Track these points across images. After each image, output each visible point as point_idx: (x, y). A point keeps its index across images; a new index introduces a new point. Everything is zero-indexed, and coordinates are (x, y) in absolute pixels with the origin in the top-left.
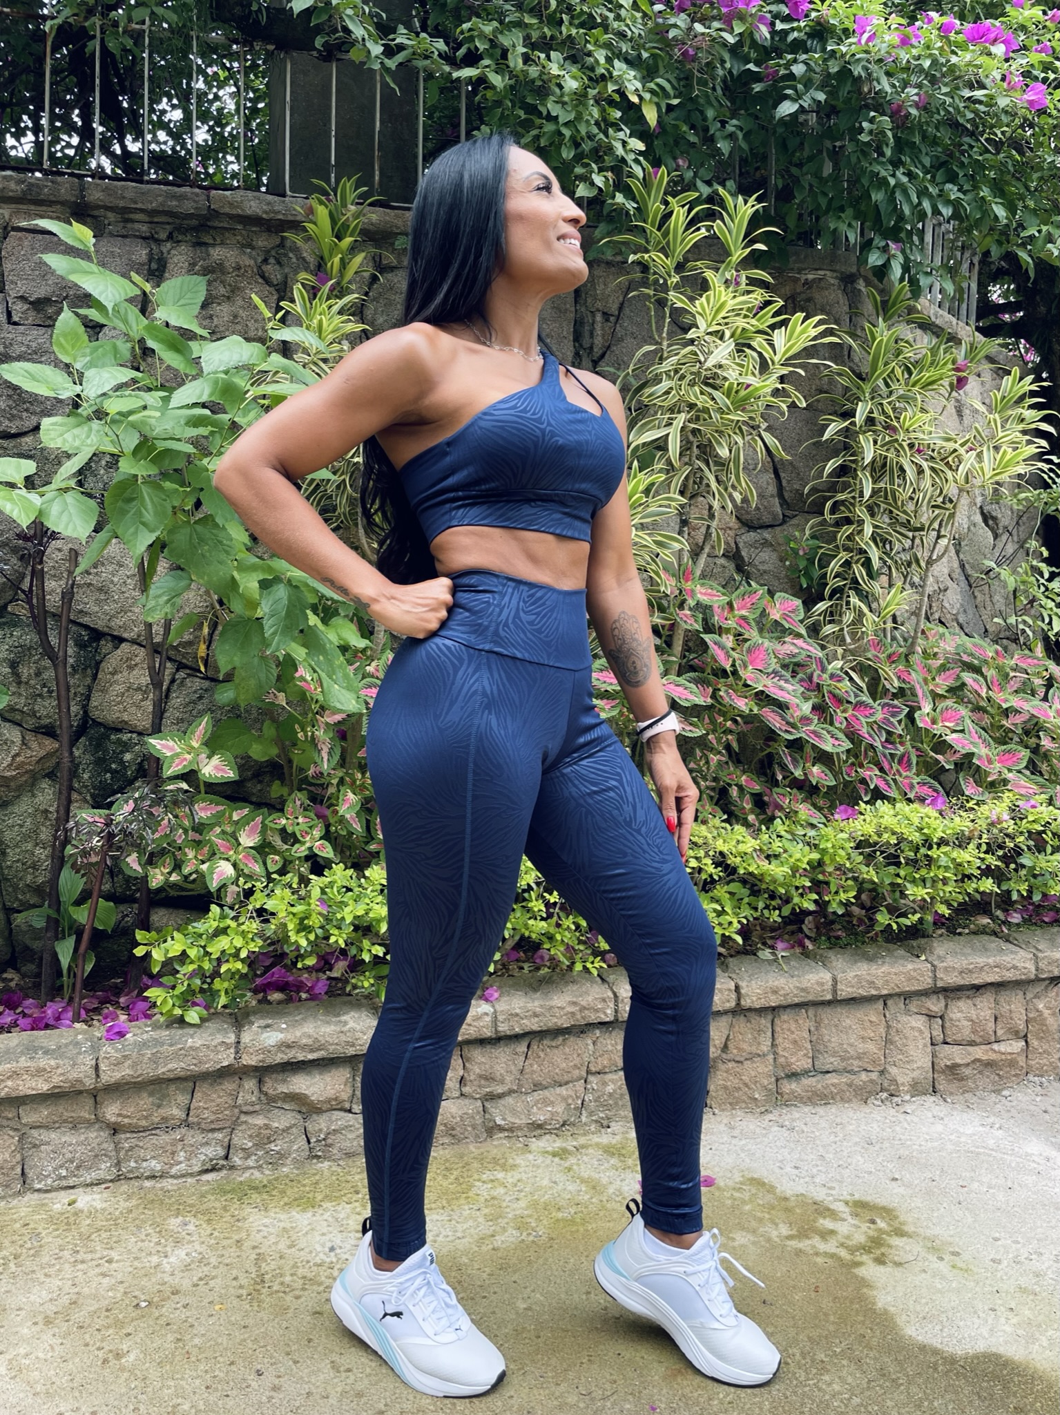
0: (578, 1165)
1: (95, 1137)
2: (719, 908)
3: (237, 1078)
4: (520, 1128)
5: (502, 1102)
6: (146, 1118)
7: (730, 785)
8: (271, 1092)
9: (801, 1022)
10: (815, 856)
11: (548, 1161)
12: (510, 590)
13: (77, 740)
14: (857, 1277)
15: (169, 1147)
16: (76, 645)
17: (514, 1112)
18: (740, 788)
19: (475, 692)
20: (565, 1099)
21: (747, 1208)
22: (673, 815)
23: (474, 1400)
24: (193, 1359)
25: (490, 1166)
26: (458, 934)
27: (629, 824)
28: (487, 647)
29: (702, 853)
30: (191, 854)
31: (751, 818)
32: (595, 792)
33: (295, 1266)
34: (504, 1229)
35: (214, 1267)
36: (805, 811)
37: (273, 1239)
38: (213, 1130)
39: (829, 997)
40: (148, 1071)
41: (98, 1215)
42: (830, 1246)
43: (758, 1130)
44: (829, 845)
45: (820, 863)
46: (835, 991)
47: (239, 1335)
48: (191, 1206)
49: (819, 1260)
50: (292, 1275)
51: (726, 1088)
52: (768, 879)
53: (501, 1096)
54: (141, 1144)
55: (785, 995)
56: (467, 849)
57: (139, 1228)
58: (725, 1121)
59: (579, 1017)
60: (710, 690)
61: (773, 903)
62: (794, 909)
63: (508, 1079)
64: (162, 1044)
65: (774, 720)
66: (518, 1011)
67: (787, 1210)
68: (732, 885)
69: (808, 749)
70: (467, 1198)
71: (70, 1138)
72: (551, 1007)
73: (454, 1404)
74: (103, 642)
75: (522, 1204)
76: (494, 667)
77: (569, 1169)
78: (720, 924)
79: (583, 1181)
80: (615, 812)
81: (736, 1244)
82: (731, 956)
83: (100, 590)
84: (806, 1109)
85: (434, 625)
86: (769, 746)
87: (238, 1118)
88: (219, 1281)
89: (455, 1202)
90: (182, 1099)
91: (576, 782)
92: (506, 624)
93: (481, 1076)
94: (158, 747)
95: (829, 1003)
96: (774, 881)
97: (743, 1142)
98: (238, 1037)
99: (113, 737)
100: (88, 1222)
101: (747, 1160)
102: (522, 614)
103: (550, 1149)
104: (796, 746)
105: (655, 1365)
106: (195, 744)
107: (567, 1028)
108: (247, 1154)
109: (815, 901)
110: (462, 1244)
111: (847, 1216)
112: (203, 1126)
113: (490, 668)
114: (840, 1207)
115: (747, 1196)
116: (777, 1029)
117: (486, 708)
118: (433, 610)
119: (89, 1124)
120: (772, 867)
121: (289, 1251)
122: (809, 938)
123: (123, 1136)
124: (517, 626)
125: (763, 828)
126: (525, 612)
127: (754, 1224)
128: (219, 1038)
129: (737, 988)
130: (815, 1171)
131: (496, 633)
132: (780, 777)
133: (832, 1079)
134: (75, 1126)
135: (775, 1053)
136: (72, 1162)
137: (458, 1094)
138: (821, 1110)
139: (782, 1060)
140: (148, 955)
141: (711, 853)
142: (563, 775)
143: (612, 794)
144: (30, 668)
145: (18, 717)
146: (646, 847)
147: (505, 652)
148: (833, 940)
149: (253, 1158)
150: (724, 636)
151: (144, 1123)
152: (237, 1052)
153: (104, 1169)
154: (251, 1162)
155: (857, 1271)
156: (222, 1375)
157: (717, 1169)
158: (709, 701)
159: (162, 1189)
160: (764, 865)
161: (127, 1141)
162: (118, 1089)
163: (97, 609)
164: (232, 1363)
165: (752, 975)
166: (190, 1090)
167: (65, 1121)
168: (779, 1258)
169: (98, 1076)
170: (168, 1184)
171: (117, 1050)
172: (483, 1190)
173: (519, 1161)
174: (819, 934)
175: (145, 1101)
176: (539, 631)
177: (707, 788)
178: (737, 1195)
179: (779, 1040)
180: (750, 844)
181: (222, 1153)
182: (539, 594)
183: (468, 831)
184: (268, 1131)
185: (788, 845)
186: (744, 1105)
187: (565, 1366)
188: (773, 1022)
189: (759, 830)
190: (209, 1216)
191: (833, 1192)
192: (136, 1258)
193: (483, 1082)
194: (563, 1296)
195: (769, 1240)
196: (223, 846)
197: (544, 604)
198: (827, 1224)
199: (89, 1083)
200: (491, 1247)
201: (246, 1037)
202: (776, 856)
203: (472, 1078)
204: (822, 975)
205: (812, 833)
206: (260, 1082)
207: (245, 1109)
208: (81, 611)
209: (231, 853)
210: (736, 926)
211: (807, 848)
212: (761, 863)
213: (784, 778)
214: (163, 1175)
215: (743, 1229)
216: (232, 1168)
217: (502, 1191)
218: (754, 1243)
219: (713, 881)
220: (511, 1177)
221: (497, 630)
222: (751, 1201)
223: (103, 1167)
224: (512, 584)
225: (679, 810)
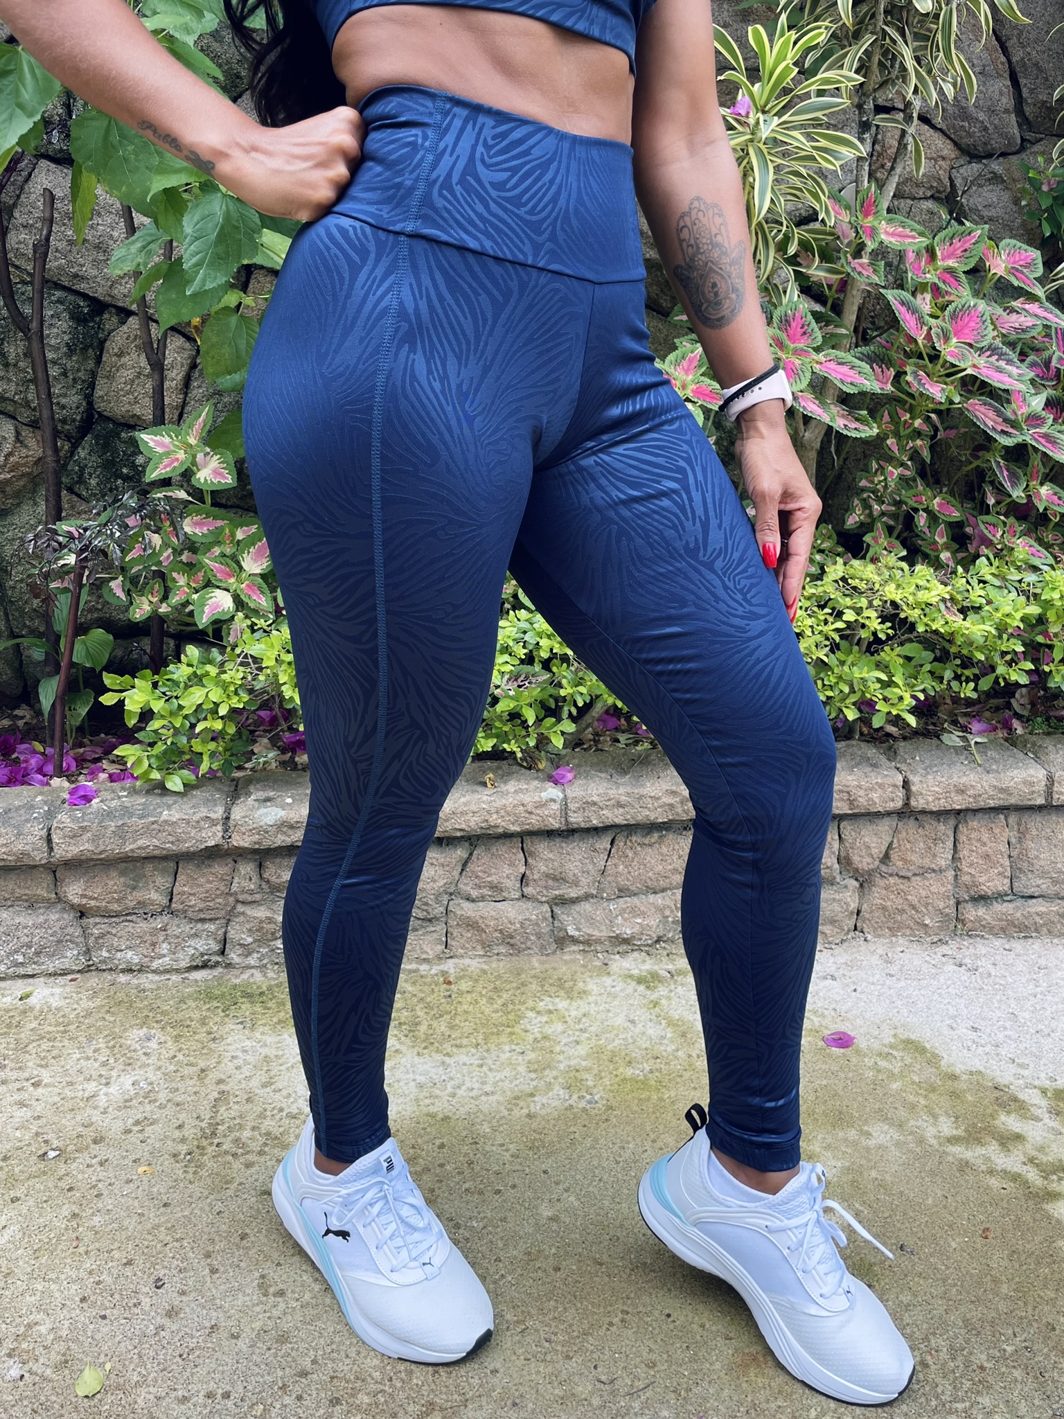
0: (669, 998)
1: (56, 918)
2: (884, 677)
3: (230, 860)
4: (599, 941)
5: (577, 907)
6: (118, 901)
7: (916, 510)
8: (273, 879)
9: (997, 831)
10: (1034, 610)
11: (630, 990)
12: (458, 123)
13: (83, 438)
14: (1049, 1218)
15: (147, 937)
16: (72, 318)
17: (590, 920)
18: (933, 517)
19: (385, 312)
20: (660, 910)
21: (895, 1086)
22: (773, 539)
23: (441, 1370)
24: (82, 1250)
25: (554, 989)
26: (382, 724)
27: (693, 552)
28: (410, 227)
29: (863, 602)
30: (182, 580)
31: (945, 556)
32: (636, 500)
33: (262, 1116)
34: (549, 1086)
35: (161, 1107)
36: (1023, 548)
37: (246, 1071)
38: (203, 920)
39: (1040, 801)
40: (112, 846)
41: (50, 1016)
42: (1012, 1161)
43: (925, 968)
44: (1056, 595)
45: (1041, 620)
46: (1049, 793)
47: (153, 1217)
48: (163, 1013)
49: (994, 1182)
50: (253, 1129)
51: (884, 908)
52: (959, 640)
53: (574, 901)
54: (114, 931)
55: (975, 797)
56: (380, 590)
57: (90, 1039)
58: (880, 951)
59: (679, 810)
60: (892, 372)
61: (967, 672)
62: (996, 681)
63: (584, 881)
64: (131, 815)
65: (984, 415)
66: (595, 799)
67: (955, 1095)
68: (908, 646)
69: (1036, 460)
70: (511, 1034)
71: (26, 919)
72: (641, 797)
73: (411, 1372)
74: (106, 316)
75: (582, 1050)
76: (422, 263)
77: (656, 1004)
78: (885, 699)
79: (671, 1023)
80: (670, 533)
81: (872, 1143)
82: (905, 738)
83: (97, 247)
84: (998, 943)
85: (325, 193)
86: (977, 458)
87: (234, 908)
88: (157, 1128)
89: (494, 1038)
90: (163, 881)
91: (603, 482)
92: (447, 184)
93: (547, 876)
94: (151, 444)
95: (1040, 808)
96: (970, 643)
97: (902, 984)
98: (228, 811)
99: (123, 435)
100: (33, 1025)
101: (905, 1011)
102: (480, 168)
103: (635, 972)
104: (1019, 455)
105: (720, 1341)
106: (192, 441)
107: (664, 823)
108: (247, 951)
109: (1028, 672)
110: (487, 1104)
111: (1042, 1112)
112: (190, 914)
113: (414, 267)
114: (1033, 1097)
115: (896, 1067)
116: (962, 838)
117: (403, 341)
118: (323, 164)
119: (50, 904)
120: (967, 624)
121: (260, 1092)
122: (1019, 717)
123: (91, 920)
124: (468, 189)
125: (960, 569)
126: (487, 166)
127: (902, 1113)
128: (203, 812)
129: (906, 784)
130: (1001, 1036)
131: (426, 201)
132: (991, 501)
133: (1038, 906)
134: (32, 904)
135: (957, 869)
136: (30, 947)
137: (518, 895)
138: (1018, 946)
139: (966, 878)
140: (121, 703)
141: (876, 603)
142: (581, 469)
143: (665, 503)
144: (17, 346)
145: (10, 408)
146: (721, 592)
147: (444, 237)
148: (1053, 722)
149: (255, 955)
150: (919, 296)
151: (115, 907)
152: (226, 831)
153: (70, 957)
154: (252, 960)
155: (1049, 1207)
156: (109, 1280)
157: (859, 1022)
158: (889, 388)
159: (137, 987)
160: (957, 621)
161: (96, 927)
162: (77, 865)
163: (94, 272)
164: (129, 1263)
165: (930, 767)
166: (172, 871)
167: (19, 899)
168: (932, 1173)
169: (51, 849)
170: (147, 980)
171: (75, 819)
172: (534, 1024)
173: (592, 986)
174: (1034, 712)
175: (114, 882)
176: (517, 201)
177: (883, 514)
178: (883, 1064)
179: (964, 853)
180: (936, 591)
181: (215, 947)
182: (517, 134)
183: (379, 558)
184: (272, 926)
185: (993, 594)
186: (908, 932)
187: (586, 1326)
188: (956, 828)
189: (954, 572)
190: (180, 1028)
191: (1026, 1073)
192: (70, 1084)
193: (550, 882)
194: (606, 1203)
195: (921, 1141)
196: (222, 571)
197: (527, 152)
198: (1010, 1122)
199: (40, 856)
200: (525, 1111)
201: (237, 813)
202: (977, 609)
203: (536, 877)
204: (1032, 772)
205: (1031, 578)
206: (260, 866)
207: (241, 898)
208: (76, 276)
209: (232, 580)
210: (909, 701)
211: (1023, 599)
212: (950, 618)
213: (998, 503)
214: (142, 969)
215: (886, 1119)
216: (229, 966)
217: (559, 1027)
218: (898, 1144)
219: (877, 640)
220: (573, 1009)
221: (427, 197)
222: (902, 1076)
223: (69, 954)
224: (462, 112)
225: (786, 532)
